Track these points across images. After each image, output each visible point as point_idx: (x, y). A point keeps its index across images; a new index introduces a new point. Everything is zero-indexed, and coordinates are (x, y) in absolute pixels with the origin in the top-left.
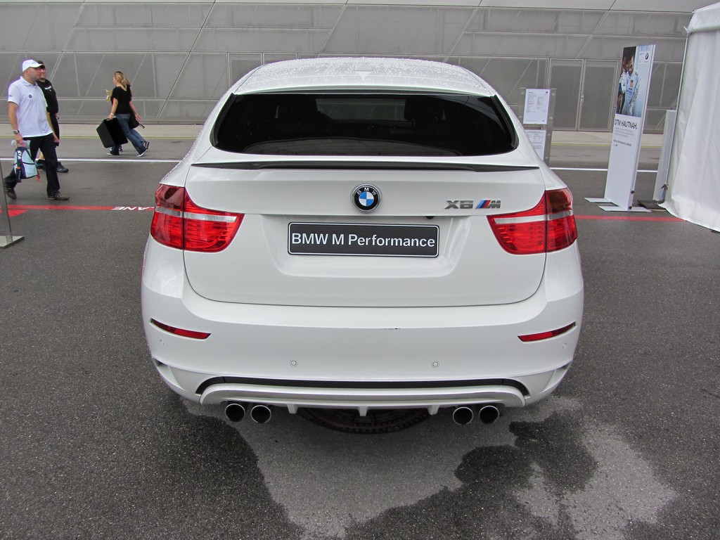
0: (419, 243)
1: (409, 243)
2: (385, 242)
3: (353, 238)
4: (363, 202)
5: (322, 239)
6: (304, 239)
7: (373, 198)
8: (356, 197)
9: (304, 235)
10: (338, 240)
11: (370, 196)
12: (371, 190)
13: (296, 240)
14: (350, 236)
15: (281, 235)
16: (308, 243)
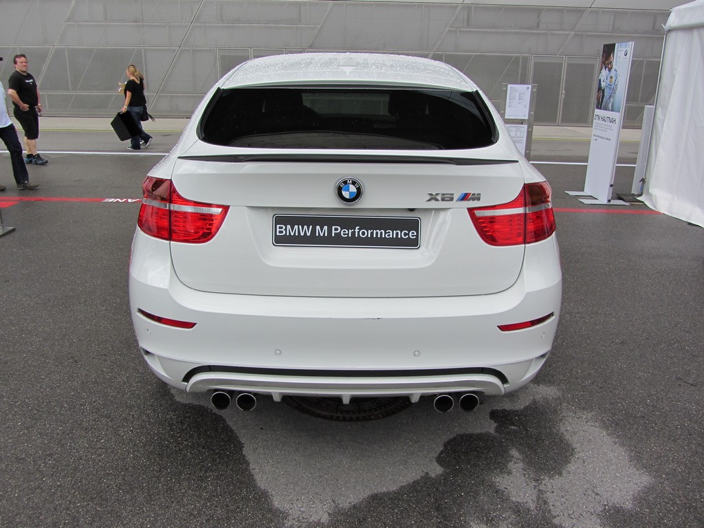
0: (401, 234)
1: (391, 234)
2: (368, 233)
3: (336, 229)
4: (346, 194)
5: (306, 231)
6: (288, 230)
7: (355, 190)
8: (340, 189)
9: (289, 227)
10: (322, 231)
11: (353, 189)
12: (354, 183)
13: (281, 232)
14: (333, 227)
15: (266, 226)
16: (292, 234)
